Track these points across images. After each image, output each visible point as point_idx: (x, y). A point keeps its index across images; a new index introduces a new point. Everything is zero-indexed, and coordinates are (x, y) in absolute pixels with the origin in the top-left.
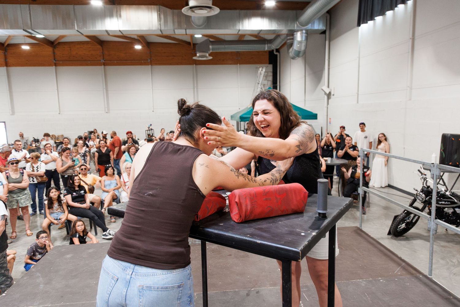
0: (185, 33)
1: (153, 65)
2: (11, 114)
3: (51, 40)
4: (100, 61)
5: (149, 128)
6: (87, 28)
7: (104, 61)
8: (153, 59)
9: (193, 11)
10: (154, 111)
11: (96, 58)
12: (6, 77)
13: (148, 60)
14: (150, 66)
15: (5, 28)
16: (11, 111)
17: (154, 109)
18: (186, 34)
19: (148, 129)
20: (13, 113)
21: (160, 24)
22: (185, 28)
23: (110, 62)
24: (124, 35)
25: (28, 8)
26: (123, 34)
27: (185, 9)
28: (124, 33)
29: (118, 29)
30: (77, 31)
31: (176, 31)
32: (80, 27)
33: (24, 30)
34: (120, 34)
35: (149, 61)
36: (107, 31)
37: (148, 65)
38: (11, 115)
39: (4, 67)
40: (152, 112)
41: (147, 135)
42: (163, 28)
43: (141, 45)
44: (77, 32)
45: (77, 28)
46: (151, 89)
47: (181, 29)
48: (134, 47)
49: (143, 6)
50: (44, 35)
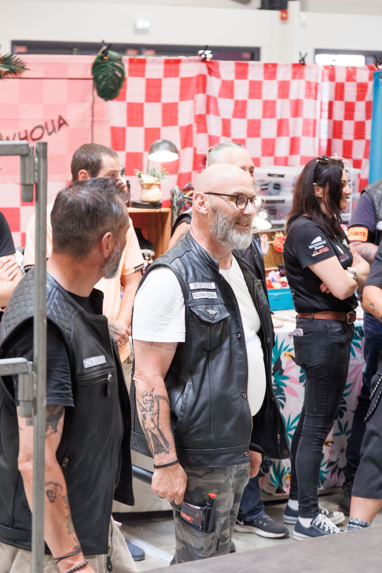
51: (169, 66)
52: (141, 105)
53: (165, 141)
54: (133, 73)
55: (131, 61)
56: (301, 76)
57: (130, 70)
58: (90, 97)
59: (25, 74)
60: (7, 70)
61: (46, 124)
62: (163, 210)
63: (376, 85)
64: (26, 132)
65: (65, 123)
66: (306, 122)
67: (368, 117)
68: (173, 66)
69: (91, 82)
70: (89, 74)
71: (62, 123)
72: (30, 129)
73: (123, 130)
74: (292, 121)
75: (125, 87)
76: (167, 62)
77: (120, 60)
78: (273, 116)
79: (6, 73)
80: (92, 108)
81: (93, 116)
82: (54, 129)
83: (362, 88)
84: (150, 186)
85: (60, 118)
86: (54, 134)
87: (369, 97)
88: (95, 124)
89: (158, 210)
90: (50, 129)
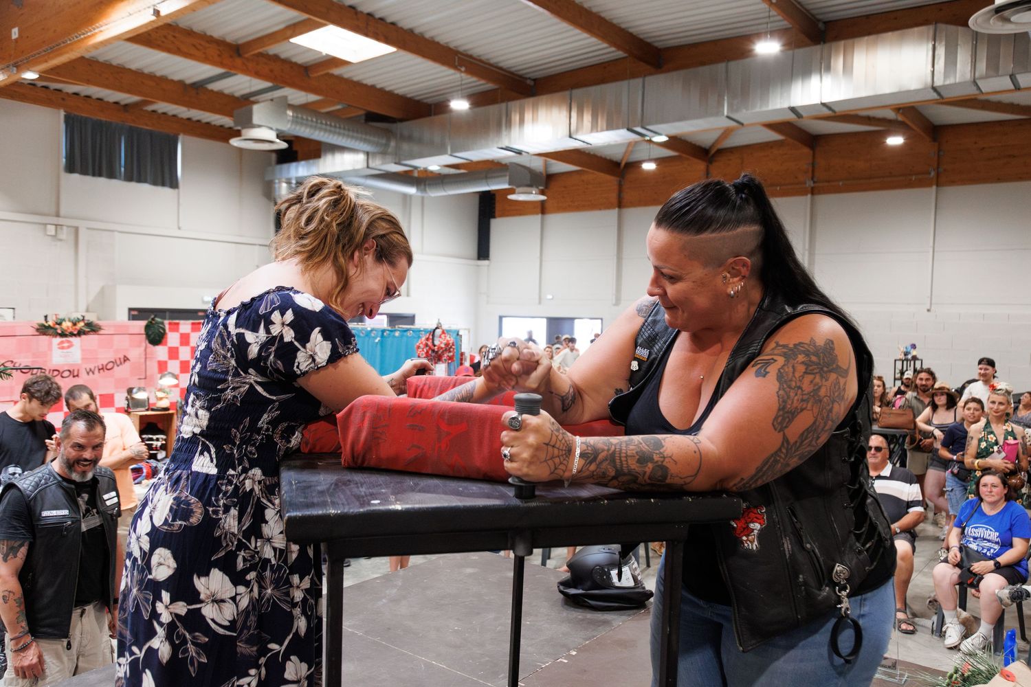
0: (1012, 87)
1: (943, 186)
2: (614, 302)
3: (703, 146)
4: (805, 183)
5: (906, 354)
6: (747, 110)
7: (814, 182)
8: (945, 170)
9: (1007, 20)
10: (933, 308)
11: (796, 178)
12: (616, 227)
13: (930, 173)
14: (934, 187)
15: (599, 129)
16: (614, 297)
17: (931, 304)
18: (1017, 88)
19: (902, 357)
20: (618, 301)
21: (933, 72)
22: (1011, 73)
23: (826, 184)
24: (837, 114)
25: (641, 85)
26: (834, 111)
27: (979, 16)
28: (837, 109)
29: (817, 101)
30: (728, 117)
31: (980, 83)
32: (735, 107)
33: (628, 130)
34: (826, 112)
35: (933, 174)
36: (793, 109)
37: (930, 185)
38: (615, 305)
39: (614, 208)
40: (929, 313)
41: (897, 371)
42: (939, 82)
43: (903, 137)
44: (728, 120)
45: (728, 113)
46: (931, 250)
47: (998, 76)
48: (885, 142)
49: (890, 34)
50: (667, 136)
51: (194, 326)
52: (177, 348)
53: (170, 373)
54: (171, 330)
55: (170, 324)
57: (170, 328)
58: (144, 344)
59: (101, 332)
60: (89, 330)
61: (116, 361)
62: (171, 412)
64: (102, 365)
65: (128, 359)
68: (197, 326)
69: (144, 336)
70: (143, 331)
71: (126, 359)
72: (105, 363)
73: (165, 363)
75: (166, 338)
76: (193, 324)
77: (163, 323)
79: (89, 332)
80: (145, 350)
81: (146, 355)
82: (121, 363)
84: (161, 399)
85: (125, 356)
86: (121, 366)
88: (147, 360)
89: (167, 412)
90: (118, 363)
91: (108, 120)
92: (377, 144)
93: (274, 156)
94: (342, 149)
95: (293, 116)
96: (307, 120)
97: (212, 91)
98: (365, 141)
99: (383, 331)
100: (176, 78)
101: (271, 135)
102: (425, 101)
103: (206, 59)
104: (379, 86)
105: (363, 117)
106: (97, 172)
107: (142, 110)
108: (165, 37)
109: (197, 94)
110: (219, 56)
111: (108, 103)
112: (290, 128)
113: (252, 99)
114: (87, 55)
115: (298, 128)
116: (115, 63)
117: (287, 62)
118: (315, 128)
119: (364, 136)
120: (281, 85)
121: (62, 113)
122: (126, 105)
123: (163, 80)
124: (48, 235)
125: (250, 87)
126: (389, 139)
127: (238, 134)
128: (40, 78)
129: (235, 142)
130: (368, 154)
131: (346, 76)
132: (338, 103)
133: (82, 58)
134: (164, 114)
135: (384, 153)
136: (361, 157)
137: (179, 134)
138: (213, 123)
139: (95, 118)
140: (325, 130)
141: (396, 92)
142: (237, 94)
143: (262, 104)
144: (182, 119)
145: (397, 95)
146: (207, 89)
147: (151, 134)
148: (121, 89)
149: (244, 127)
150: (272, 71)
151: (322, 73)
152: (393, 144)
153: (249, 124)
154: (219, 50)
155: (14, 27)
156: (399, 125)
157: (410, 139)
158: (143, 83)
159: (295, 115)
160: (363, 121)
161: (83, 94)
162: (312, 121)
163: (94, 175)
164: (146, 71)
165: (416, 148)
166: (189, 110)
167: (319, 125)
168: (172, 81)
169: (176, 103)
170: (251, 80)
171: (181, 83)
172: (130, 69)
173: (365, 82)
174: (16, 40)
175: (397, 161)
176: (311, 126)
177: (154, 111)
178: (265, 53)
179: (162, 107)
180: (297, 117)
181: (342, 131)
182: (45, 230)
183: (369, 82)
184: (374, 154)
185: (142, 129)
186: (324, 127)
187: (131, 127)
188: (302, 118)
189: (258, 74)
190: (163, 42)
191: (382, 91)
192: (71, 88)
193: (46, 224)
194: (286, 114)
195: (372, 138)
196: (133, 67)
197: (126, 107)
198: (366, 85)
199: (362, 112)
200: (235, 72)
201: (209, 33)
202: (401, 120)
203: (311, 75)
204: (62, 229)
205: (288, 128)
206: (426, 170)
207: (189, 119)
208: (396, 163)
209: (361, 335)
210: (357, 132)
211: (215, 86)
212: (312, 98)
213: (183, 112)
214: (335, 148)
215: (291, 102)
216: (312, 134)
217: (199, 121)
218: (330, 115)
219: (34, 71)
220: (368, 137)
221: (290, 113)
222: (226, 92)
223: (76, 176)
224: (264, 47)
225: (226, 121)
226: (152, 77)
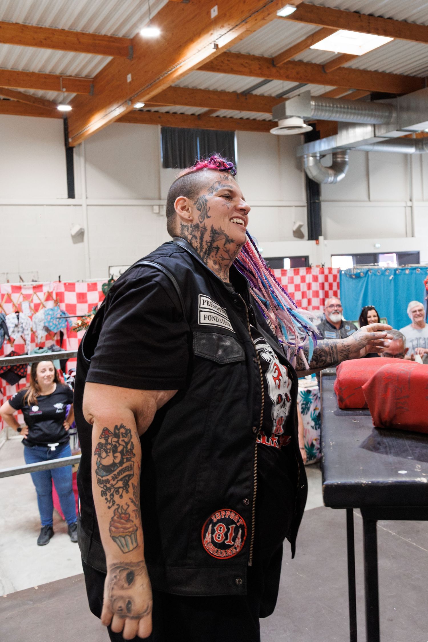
56: (310, 273)
63: (341, 275)
66: (314, 292)
67: (338, 288)
74: (308, 292)
78: (299, 290)
83: (335, 277)
87: (338, 280)
91: (188, 127)
92: (382, 117)
93: (302, 137)
94: (353, 125)
95: (315, 105)
96: (326, 106)
97: (256, 95)
98: (371, 116)
99: (396, 270)
100: (231, 90)
101: (299, 122)
102: (419, 76)
103: (251, 73)
104: (380, 71)
105: (370, 97)
106: (183, 166)
107: (209, 117)
108: (222, 62)
109: (246, 99)
110: (260, 69)
111: (187, 115)
112: (314, 114)
113: (285, 97)
114: (173, 85)
115: (319, 113)
116: (190, 86)
117: (309, 64)
118: (332, 112)
119: (371, 112)
120: (306, 83)
121: (159, 127)
122: (199, 115)
123: (223, 93)
124: (155, 213)
125: (283, 87)
126: (391, 112)
127: (275, 125)
128: (146, 105)
129: (274, 131)
130: (374, 126)
131: (354, 67)
132: (349, 89)
133: (170, 87)
134: (224, 117)
135: (387, 124)
136: (369, 129)
137: (235, 131)
138: (258, 119)
139: (180, 127)
140: (340, 112)
141: (395, 73)
142: (273, 95)
143: (292, 100)
144: (236, 119)
145: (396, 75)
146: (252, 94)
147: (216, 133)
148: (195, 105)
149: (279, 120)
150: (298, 73)
151: (336, 68)
152: (394, 115)
153: (284, 116)
154: (260, 65)
155: (128, 74)
156: (399, 99)
157: (408, 109)
158: (210, 98)
159: (317, 104)
160: (369, 101)
161: (171, 112)
162: (330, 106)
163: (181, 168)
164: (211, 89)
165: (414, 116)
166: (241, 112)
167: (335, 109)
168: (229, 92)
169: (232, 109)
170: (283, 83)
171: (235, 93)
172: (200, 90)
173: (369, 69)
174: (130, 83)
175: (398, 128)
176: (329, 111)
177: (218, 117)
178: (292, 60)
179: (223, 112)
180: (318, 105)
181: (353, 111)
182: (153, 210)
183: (372, 69)
184: (380, 125)
185: (210, 130)
186: (339, 109)
187: (203, 130)
188: (322, 106)
189: (288, 78)
190: (221, 66)
191: (384, 74)
192: (164, 109)
193: (153, 206)
194: (310, 103)
195: (377, 113)
196: (202, 87)
197: (200, 117)
198: (370, 71)
199: (369, 93)
200: (271, 79)
201: (252, 54)
202: (400, 95)
203: (328, 72)
204: (163, 208)
205: (311, 114)
206: (423, 132)
207: (241, 118)
208: (397, 130)
209: (378, 274)
210: (365, 110)
211: (258, 92)
212: (329, 88)
213: (237, 114)
214: (348, 125)
215: (312, 95)
216: (330, 117)
217: (248, 119)
218: (343, 100)
219: (141, 102)
220: (374, 113)
221: (313, 103)
222: (266, 94)
223: (170, 170)
224: (291, 56)
225: (267, 116)
226: (215, 92)
